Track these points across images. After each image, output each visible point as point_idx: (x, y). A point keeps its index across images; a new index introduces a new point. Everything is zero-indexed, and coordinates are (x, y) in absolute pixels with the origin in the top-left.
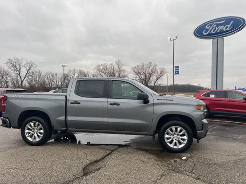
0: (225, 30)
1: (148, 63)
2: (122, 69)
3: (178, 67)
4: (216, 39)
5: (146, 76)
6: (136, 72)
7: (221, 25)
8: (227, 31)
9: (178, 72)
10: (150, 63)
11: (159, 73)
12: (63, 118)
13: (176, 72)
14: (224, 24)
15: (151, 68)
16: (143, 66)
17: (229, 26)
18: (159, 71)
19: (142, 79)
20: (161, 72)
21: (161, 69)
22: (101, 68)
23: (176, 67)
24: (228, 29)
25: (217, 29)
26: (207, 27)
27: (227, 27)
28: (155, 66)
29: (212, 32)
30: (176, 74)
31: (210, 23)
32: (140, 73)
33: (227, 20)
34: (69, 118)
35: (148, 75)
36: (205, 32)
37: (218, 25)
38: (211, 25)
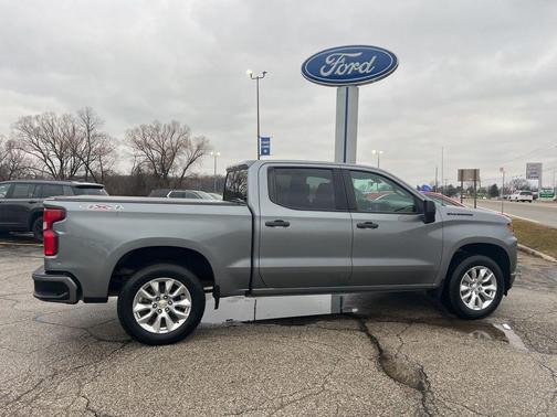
0: (361, 72)
1: (168, 122)
2: (98, 131)
3: (268, 139)
4: (345, 88)
5: (164, 153)
6: (138, 143)
7: (354, 60)
8: (365, 74)
9: (268, 150)
10: (174, 123)
11: (195, 148)
12: (245, 263)
13: (263, 150)
14: (360, 60)
15: (176, 136)
16: (157, 129)
17: (369, 65)
18: (194, 145)
19: (153, 162)
20: (199, 147)
21: (198, 139)
22: (36, 125)
23: (263, 139)
24: (367, 71)
25: (347, 67)
26: (328, 62)
27: (365, 66)
28: (186, 132)
29: (338, 72)
30: (263, 154)
31: (334, 53)
32: (149, 146)
33: (367, 53)
34: (263, 263)
35: (168, 151)
36: (325, 71)
37: (349, 60)
38: (337, 58)
